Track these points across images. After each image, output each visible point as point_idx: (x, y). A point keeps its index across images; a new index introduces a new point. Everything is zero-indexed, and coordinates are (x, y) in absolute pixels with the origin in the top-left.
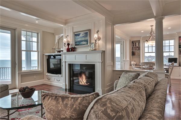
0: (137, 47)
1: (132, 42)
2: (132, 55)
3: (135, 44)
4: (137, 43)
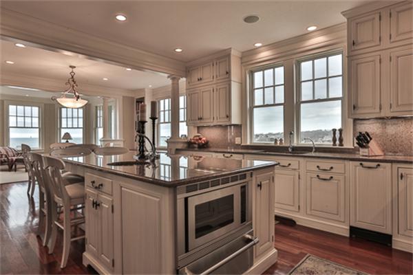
1: (137, 102)
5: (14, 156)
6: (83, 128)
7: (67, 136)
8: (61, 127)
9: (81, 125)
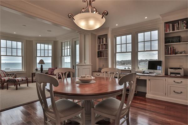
0: (104, 44)
1: (98, 38)
2: (98, 57)
3: (102, 40)
4: (104, 39)
5: (5, 77)
6: (52, 57)
7: (42, 62)
8: (37, 56)
9: (50, 55)
